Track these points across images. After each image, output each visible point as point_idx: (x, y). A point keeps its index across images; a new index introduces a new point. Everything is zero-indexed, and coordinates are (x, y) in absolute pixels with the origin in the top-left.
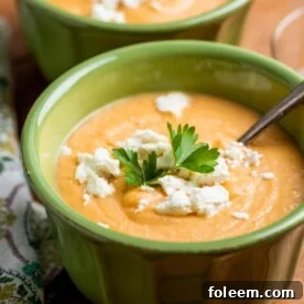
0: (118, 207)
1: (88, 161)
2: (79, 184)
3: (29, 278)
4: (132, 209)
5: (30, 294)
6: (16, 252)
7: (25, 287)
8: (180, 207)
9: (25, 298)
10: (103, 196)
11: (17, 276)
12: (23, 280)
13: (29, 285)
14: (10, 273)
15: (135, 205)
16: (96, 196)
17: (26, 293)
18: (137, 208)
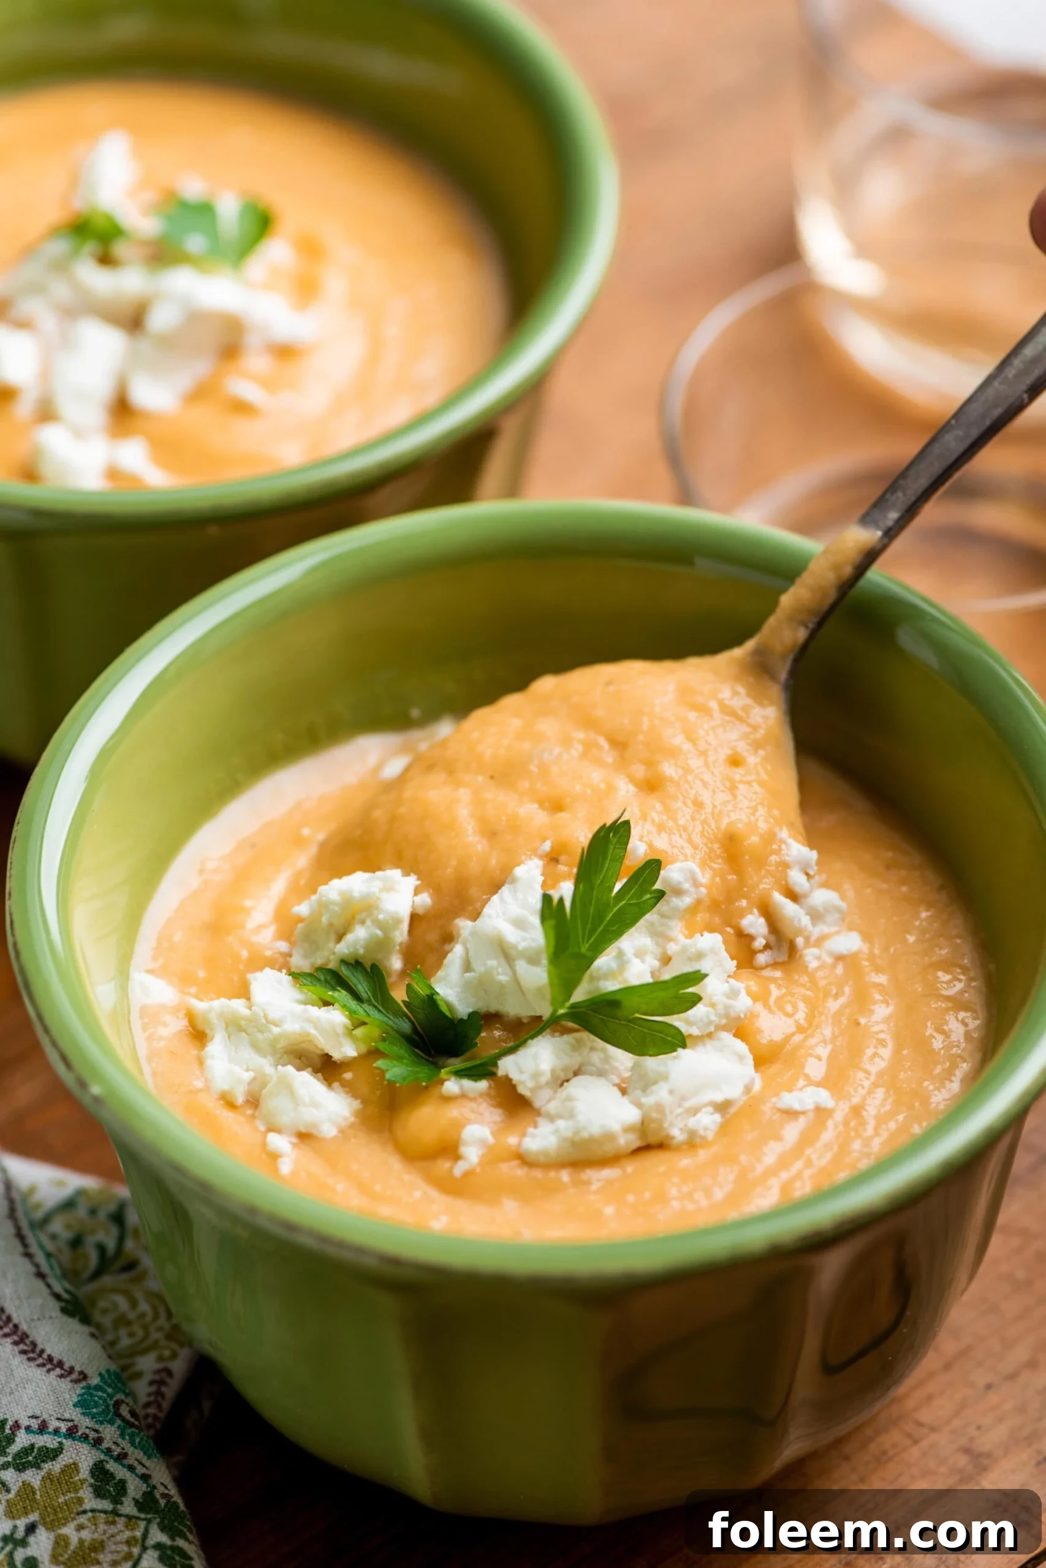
0: (395, 1163)
1: (235, 1026)
2: (231, 1105)
3: (110, 1432)
4: (444, 1165)
5: (135, 1488)
6: (30, 1350)
7: (112, 1466)
8: (609, 1137)
9: (128, 1507)
10: (329, 1131)
11: (71, 1432)
12: (98, 1442)
13: (121, 1458)
14: (43, 1428)
15: (450, 1150)
16: (305, 1137)
17: (122, 1487)
18: (457, 1157)
